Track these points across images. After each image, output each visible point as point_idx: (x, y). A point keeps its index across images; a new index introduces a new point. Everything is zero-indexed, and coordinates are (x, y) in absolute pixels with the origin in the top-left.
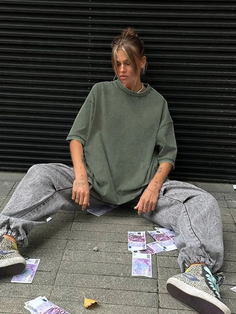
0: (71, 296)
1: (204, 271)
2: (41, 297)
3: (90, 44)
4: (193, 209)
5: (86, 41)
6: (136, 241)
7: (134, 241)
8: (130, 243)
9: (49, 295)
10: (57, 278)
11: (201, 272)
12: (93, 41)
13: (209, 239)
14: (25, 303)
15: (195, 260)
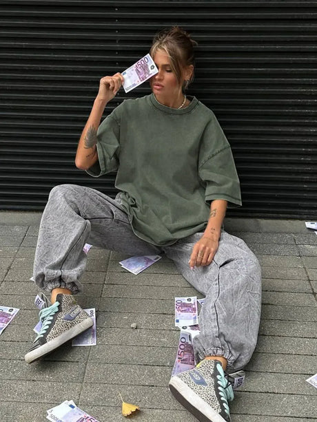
0: (105, 398)
1: (216, 369)
2: (66, 401)
3: (118, 46)
4: (226, 278)
5: (113, 41)
6: (185, 311)
7: (182, 311)
8: (178, 314)
9: (77, 397)
10: (86, 371)
11: (212, 371)
12: (122, 41)
13: (233, 324)
14: (48, 411)
15: (211, 352)
